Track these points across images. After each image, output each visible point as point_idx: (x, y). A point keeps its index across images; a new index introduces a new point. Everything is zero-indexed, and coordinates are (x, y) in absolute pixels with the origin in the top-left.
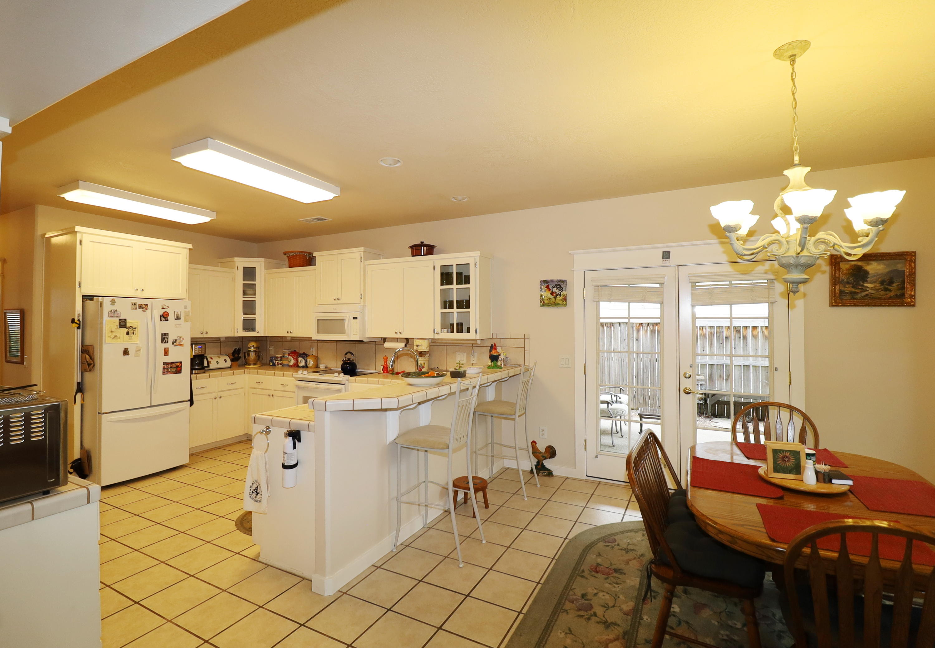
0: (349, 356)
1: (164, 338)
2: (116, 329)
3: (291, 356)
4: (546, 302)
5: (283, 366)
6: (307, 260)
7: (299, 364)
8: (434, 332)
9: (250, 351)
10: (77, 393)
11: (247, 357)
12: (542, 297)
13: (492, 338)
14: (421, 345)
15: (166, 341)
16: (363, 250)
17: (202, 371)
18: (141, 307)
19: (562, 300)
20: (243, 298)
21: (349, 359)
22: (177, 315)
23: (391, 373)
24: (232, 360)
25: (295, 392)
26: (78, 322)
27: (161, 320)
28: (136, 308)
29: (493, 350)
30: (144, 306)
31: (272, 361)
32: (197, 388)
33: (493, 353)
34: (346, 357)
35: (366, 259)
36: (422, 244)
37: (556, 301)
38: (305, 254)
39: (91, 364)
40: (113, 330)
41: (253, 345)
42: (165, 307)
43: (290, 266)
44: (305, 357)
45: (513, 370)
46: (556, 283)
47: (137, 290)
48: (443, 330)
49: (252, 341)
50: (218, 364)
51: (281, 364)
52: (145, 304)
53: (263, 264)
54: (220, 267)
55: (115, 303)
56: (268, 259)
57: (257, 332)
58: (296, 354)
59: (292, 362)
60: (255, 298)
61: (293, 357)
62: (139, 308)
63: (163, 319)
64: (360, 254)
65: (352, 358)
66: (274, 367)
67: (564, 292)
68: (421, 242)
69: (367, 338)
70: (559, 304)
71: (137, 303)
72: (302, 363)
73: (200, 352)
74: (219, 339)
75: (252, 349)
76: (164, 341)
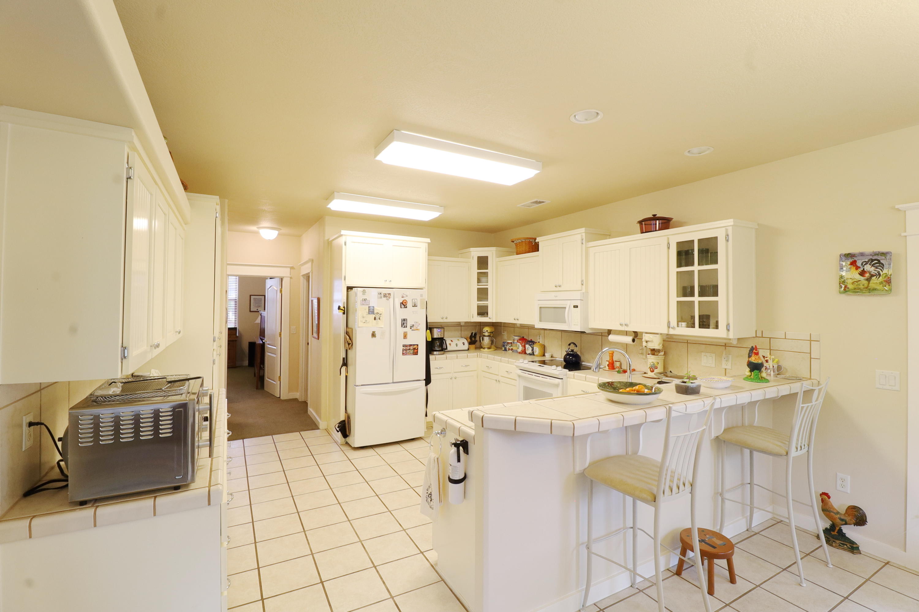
0: (572, 347)
1: (404, 323)
2: (366, 315)
3: (519, 342)
4: (850, 286)
5: (513, 351)
6: (533, 246)
7: (526, 351)
8: (669, 327)
9: (484, 336)
10: (342, 366)
11: (482, 341)
12: (843, 280)
13: (756, 337)
14: (652, 341)
15: (405, 326)
16: (584, 231)
17: (442, 352)
18: (385, 296)
19: (881, 283)
20: (478, 285)
21: (572, 351)
22: (414, 302)
23: (617, 370)
24: (470, 343)
25: (516, 380)
26: (343, 309)
27: (401, 307)
28: (382, 297)
29: (753, 355)
30: (387, 295)
31: (504, 346)
32: (435, 368)
33: (753, 359)
34: (569, 348)
35: (588, 241)
36: (655, 218)
37: (870, 285)
38: (531, 240)
39: (350, 344)
40: (364, 316)
41: (487, 330)
42: (404, 296)
43: (518, 254)
44: (531, 344)
45: (787, 386)
46: (871, 257)
47: (386, 281)
48: (680, 323)
49: (487, 326)
50: (457, 346)
51: (512, 349)
52: (388, 294)
53: (494, 252)
54: (461, 258)
55: (366, 293)
56: (500, 248)
57: (489, 318)
58: (524, 340)
59: (520, 349)
60: (487, 285)
61: (521, 344)
62: (384, 297)
63: (403, 306)
64: (582, 235)
65: (576, 349)
66: (506, 351)
67: (885, 271)
68: (653, 215)
69: (590, 328)
70: (875, 289)
71: (382, 292)
72: (529, 351)
73: (439, 335)
74: (459, 324)
75: (486, 334)
76: (404, 326)
